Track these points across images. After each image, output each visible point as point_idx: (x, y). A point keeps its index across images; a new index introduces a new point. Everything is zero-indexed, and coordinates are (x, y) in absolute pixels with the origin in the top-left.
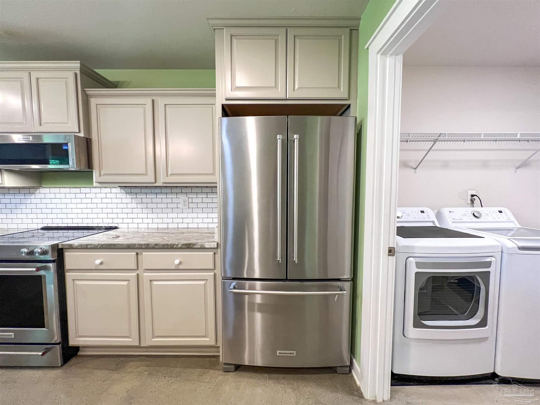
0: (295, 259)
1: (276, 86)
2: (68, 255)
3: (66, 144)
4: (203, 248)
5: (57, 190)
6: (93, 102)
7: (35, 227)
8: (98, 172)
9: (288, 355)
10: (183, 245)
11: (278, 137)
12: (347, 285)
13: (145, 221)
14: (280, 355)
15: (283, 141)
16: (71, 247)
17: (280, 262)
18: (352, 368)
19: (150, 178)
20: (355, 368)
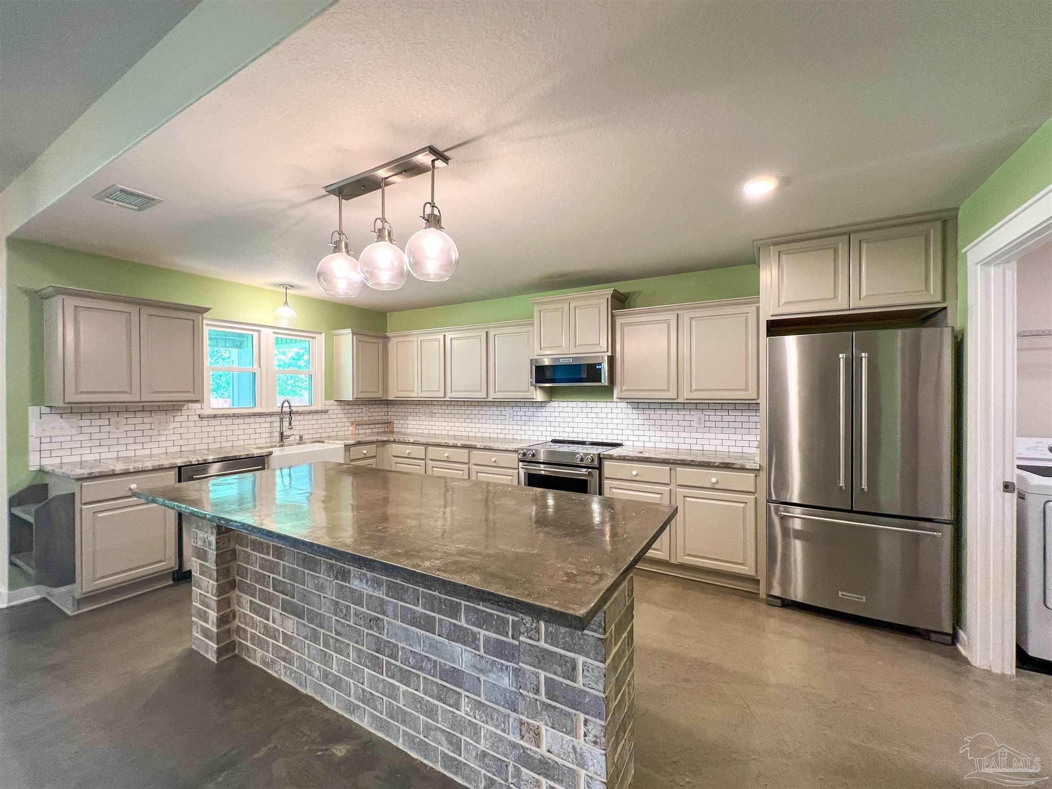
0: (864, 486)
1: (835, 297)
2: (607, 464)
3: (600, 364)
4: (743, 469)
5: (565, 404)
6: (619, 321)
7: (543, 439)
8: (619, 389)
9: (854, 599)
10: (721, 463)
11: (841, 356)
12: (948, 529)
13: (652, 439)
14: (843, 596)
15: (846, 360)
16: (611, 458)
17: (844, 488)
18: (958, 641)
19: (672, 394)
20: (961, 639)
